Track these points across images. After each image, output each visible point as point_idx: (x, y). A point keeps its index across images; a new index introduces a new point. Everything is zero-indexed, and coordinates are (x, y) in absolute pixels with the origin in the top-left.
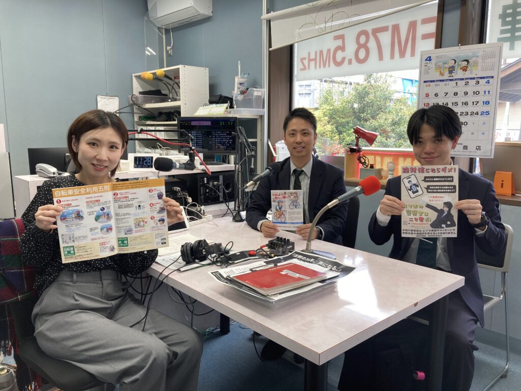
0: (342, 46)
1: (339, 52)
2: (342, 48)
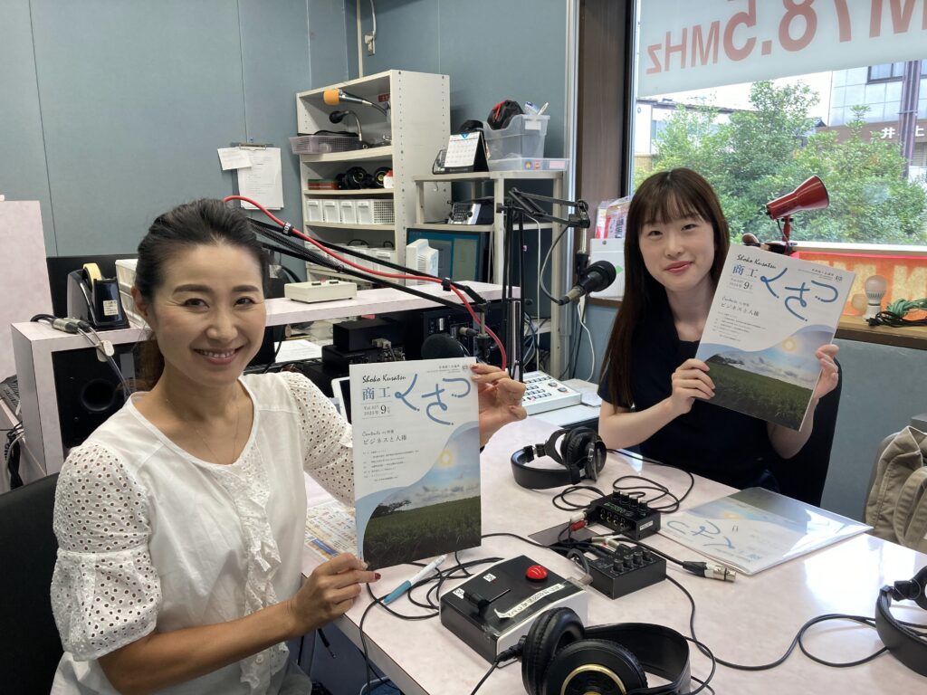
0: (748, 12)
1: (742, 26)
2: (749, 18)
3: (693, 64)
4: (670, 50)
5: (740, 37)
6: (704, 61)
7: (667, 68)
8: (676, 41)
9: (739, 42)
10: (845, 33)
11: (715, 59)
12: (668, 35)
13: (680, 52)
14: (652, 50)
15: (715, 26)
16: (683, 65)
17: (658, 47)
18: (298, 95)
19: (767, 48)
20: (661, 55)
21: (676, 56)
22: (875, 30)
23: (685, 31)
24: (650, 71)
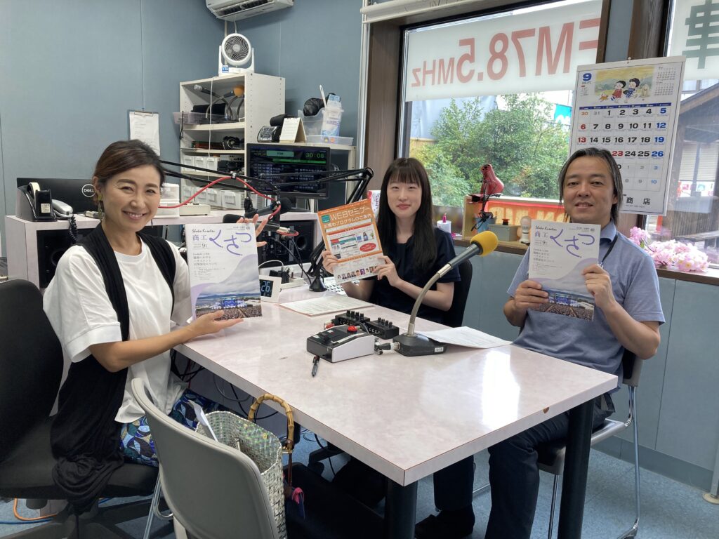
0: (470, 53)
1: (467, 62)
2: (470, 57)
3: (439, 83)
4: (425, 72)
5: (467, 68)
6: (445, 82)
7: (424, 84)
8: (429, 67)
9: (465, 72)
10: (523, 73)
11: (452, 82)
12: (425, 63)
13: (431, 75)
14: (415, 71)
15: (452, 60)
16: (433, 83)
17: (419, 70)
18: (181, 84)
19: (480, 77)
20: (420, 75)
21: (429, 77)
22: (538, 72)
23: (434, 62)
24: (414, 85)
